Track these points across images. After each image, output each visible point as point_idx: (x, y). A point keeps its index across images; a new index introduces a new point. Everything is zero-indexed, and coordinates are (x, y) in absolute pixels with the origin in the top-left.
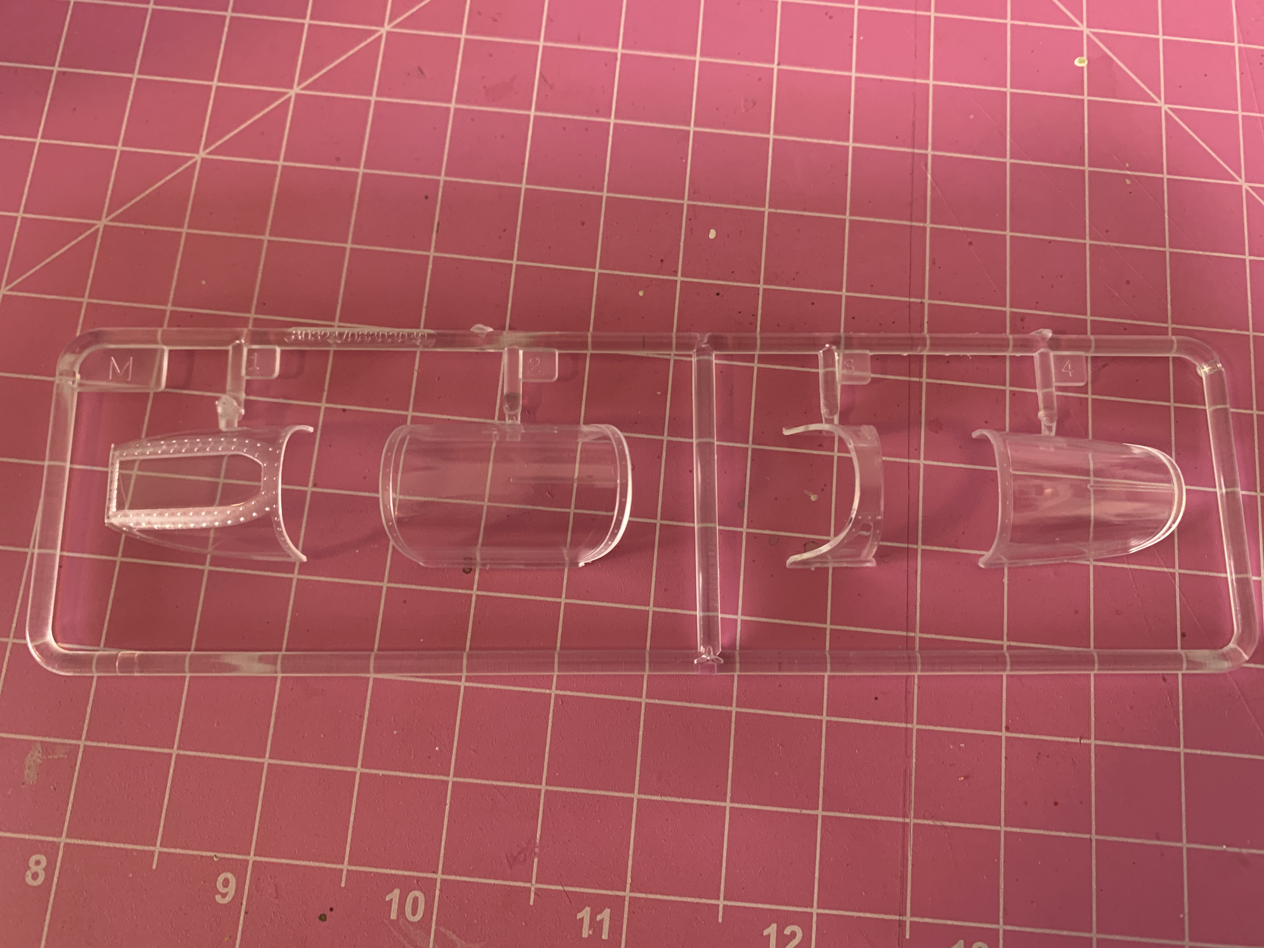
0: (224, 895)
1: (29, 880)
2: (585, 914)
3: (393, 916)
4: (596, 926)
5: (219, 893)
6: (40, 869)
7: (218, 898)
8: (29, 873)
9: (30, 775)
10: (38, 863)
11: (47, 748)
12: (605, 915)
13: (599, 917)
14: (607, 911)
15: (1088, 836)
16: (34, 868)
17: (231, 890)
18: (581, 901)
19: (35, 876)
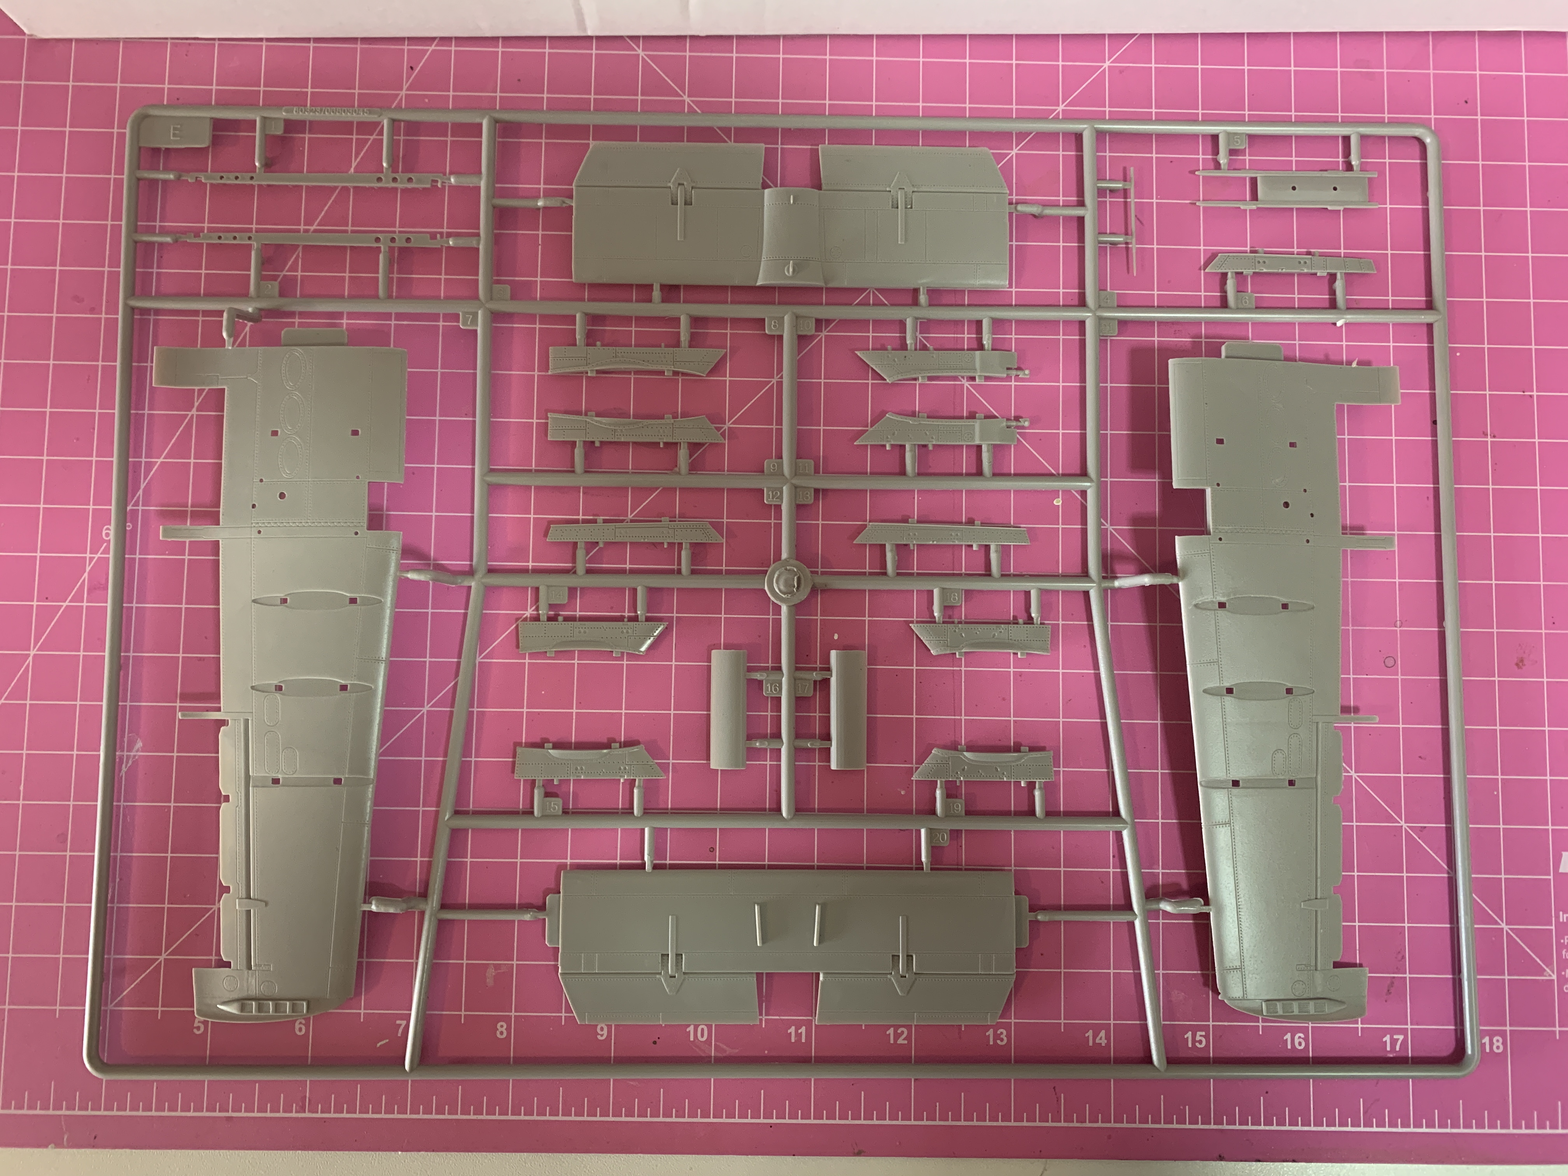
0: (602, 1035)
1: (499, 1035)
2: (792, 1030)
3: (692, 1039)
4: (799, 1036)
5: (599, 1034)
6: (503, 1029)
7: (599, 1037)
8: (498, 1033)
9: (490, 982)
10: (502, 1026)
11: (497, 967)
12: (803, 1030)
13: (800, 1031)
14: (804, 1028)
15: (1059, 970)
16: (500, 1029)
17: (605, 1032)
18: (790, 1023)
19: (502, 1033)
